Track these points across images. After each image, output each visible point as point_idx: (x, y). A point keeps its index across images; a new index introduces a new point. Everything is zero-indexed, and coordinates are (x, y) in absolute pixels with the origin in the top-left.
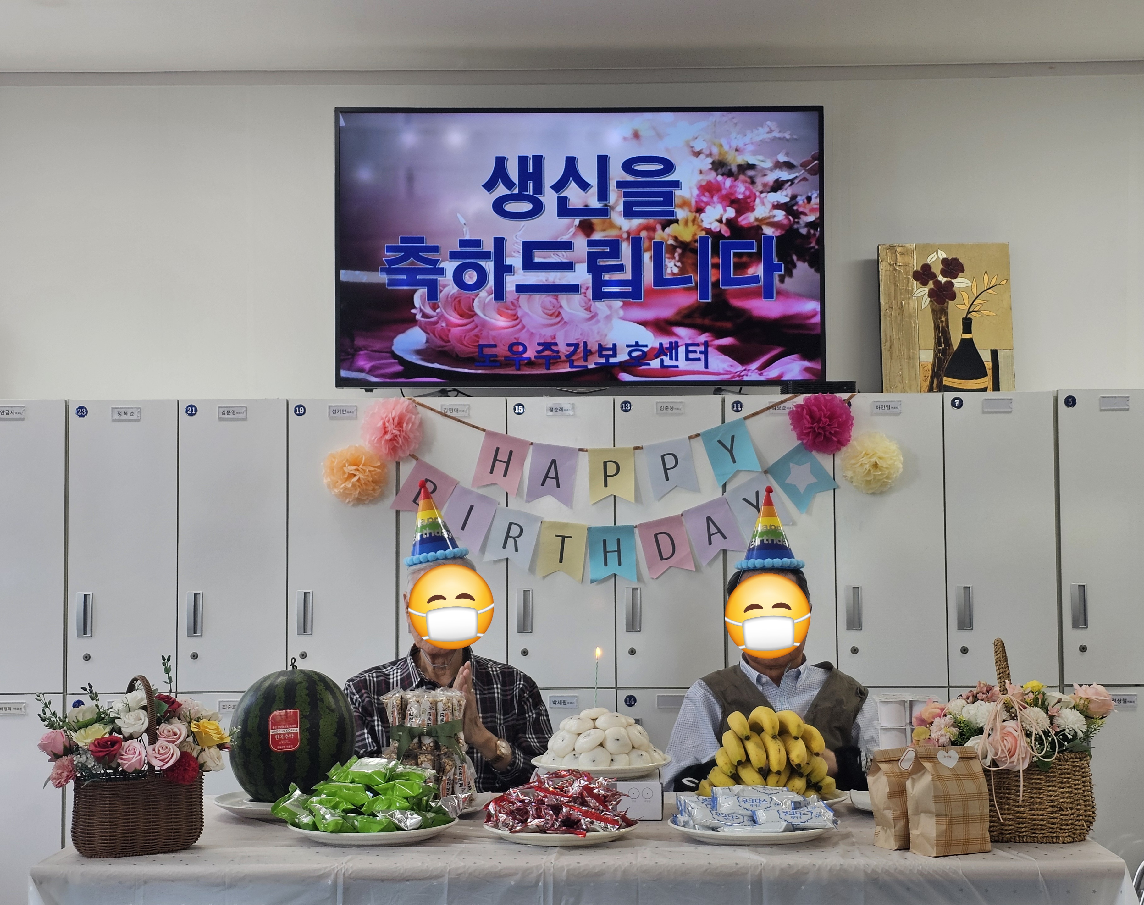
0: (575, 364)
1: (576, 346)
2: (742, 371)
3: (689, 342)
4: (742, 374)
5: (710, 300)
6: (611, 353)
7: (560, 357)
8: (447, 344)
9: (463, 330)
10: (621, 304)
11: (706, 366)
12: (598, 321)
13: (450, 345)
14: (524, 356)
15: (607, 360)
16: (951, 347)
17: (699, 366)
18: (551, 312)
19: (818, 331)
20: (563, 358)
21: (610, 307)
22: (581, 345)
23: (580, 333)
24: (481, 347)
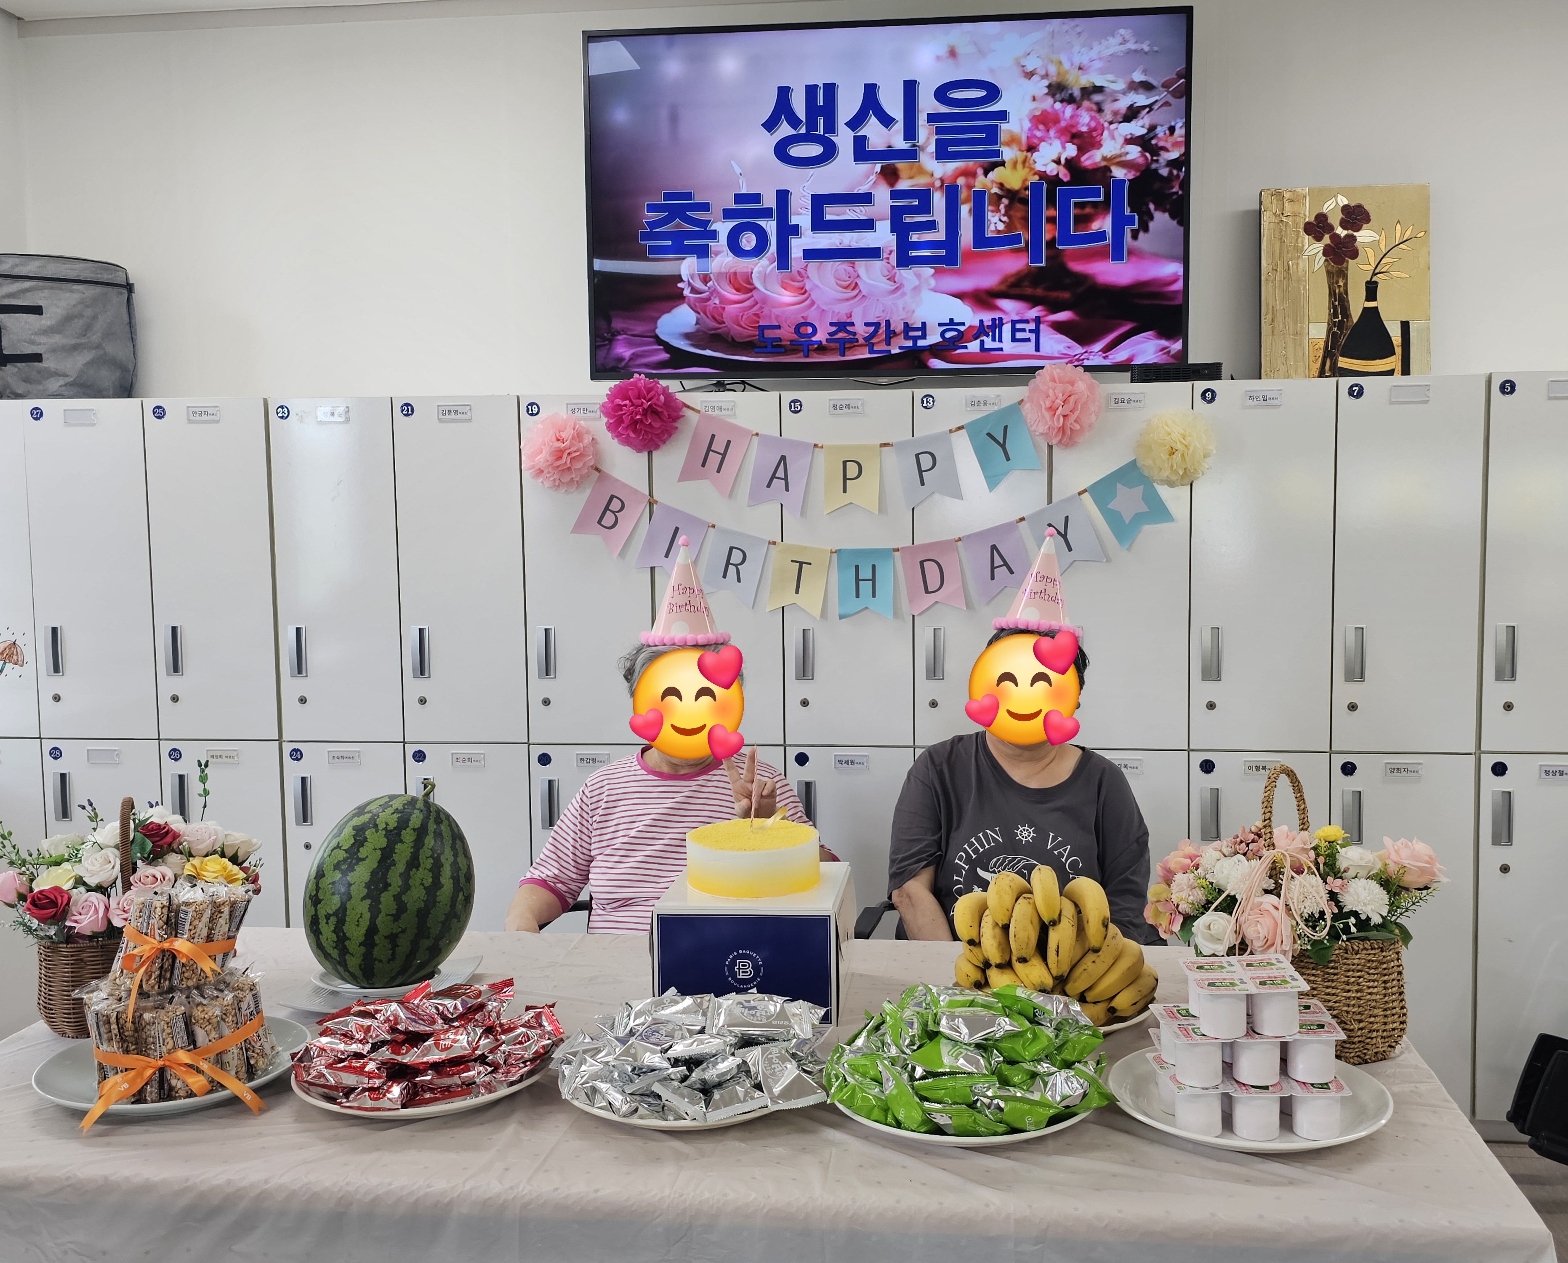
0: (876, 348)
1: (877, 325)
2: (1082, 354)
3: (1016, 318)
4: (1082, 357)
5: (1043, 264)
6: (920, 333)
7: (857, 341)
8: (721, 326)
9: (740, 308)
10: (933, 271)
11: (1037, 349)
12: (904, 294)
13: (725, 327)
14: (814, 339)
15: (915, 343)
16: (1350, 319)
17: (1029, 348)
18: (847, 283)
19: (1179, 301)
20: (861, 341)
21: (918, 276)
22: (883, 324)
23: (882, 309)
24: (762, 329)
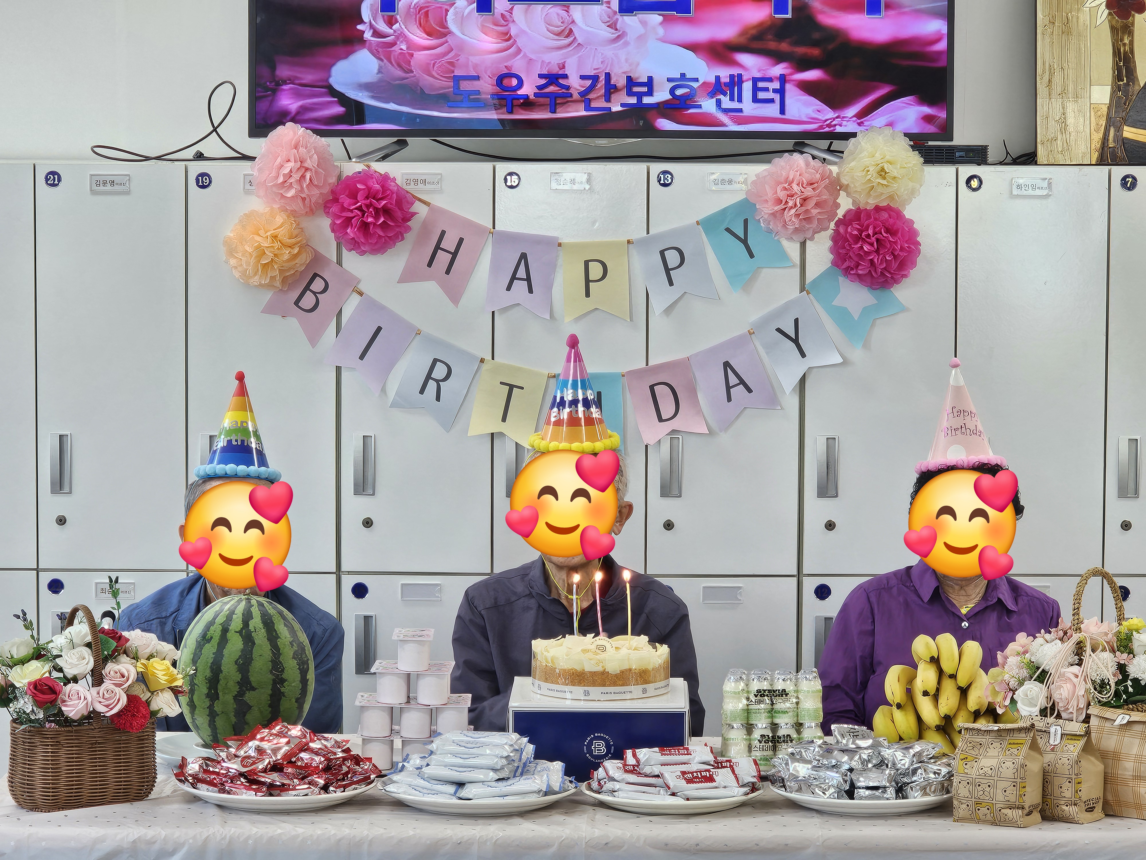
0: (593, 105)
1: (595, 79)
2: (834, 119)
3: (758, 75)
4: (834, 123)
6: (645, 89)
8: (408, 75)
9: (431, 55)
10: (661, 18)
11: (782, 111)
12: (626, 44)
13: (413, 77)
14: (519, 92)
15: (640, 100)
16: (1136, 83)
17: (773, 110)
18: (559, 29)
21: (644, 23)
22: (602, 78)
23: (601, 60)
24: (457, 79)
